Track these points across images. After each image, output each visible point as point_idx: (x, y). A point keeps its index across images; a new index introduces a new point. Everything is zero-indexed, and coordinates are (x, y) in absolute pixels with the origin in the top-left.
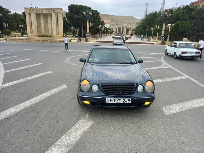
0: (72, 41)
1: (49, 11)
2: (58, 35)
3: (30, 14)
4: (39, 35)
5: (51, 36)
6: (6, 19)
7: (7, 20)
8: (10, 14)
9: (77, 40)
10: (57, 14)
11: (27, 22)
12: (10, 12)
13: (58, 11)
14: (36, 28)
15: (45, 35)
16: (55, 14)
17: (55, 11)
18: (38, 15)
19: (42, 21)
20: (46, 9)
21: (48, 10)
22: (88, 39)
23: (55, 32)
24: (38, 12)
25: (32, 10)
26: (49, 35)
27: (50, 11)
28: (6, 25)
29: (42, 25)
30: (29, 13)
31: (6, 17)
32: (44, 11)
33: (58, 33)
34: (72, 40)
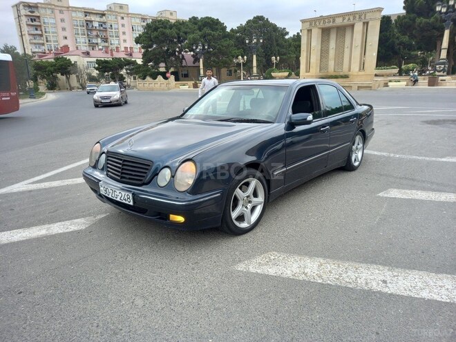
0: (390, 84)
1: (349, 19)
2: (360, 73)
3: (310, 31)
4: (321, 74)
5: (346, 77)
6: (277, 48)
7: (279, 50)
8: (287, 37)
9: (405, 83)
10: (367, 23)
11: (302, 49)
12: (287, 33)
13: (369, 16)
14: (317, 60)
15: (334, 74)
16: (362, 23)
17: (363, 17)
18: (326, 32)
19: (332, 44)
20: (343, 15)
21: (347, 18)
22: (441, 78)
23: (355, 67)
24: (327, 25)
25: (315, 23)
26: (341, 74)
27: (351, 18)
28: (276, 59)
29: (332, 53)
30: (308, 30)
31: (278, 45)
32: (339, 21)
33: (362, 66)
34: (390, 81)
